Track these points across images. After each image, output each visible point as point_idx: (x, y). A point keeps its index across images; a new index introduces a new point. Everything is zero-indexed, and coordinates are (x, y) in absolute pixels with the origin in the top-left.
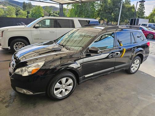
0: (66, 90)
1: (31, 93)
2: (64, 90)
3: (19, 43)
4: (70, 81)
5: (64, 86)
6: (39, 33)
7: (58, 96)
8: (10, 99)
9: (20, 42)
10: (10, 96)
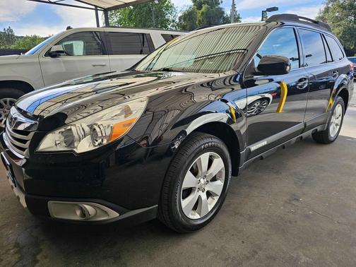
0: (209, 194)
1: (114, 215)
2: (204, 196)
3: (5, 102)
4: (218, 164)
5: (202, 181)
6: (64, 70)
7: (191, 216)
8: (20, 259)
9: (8, 99)
10: (15, 247)
